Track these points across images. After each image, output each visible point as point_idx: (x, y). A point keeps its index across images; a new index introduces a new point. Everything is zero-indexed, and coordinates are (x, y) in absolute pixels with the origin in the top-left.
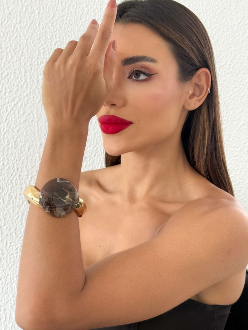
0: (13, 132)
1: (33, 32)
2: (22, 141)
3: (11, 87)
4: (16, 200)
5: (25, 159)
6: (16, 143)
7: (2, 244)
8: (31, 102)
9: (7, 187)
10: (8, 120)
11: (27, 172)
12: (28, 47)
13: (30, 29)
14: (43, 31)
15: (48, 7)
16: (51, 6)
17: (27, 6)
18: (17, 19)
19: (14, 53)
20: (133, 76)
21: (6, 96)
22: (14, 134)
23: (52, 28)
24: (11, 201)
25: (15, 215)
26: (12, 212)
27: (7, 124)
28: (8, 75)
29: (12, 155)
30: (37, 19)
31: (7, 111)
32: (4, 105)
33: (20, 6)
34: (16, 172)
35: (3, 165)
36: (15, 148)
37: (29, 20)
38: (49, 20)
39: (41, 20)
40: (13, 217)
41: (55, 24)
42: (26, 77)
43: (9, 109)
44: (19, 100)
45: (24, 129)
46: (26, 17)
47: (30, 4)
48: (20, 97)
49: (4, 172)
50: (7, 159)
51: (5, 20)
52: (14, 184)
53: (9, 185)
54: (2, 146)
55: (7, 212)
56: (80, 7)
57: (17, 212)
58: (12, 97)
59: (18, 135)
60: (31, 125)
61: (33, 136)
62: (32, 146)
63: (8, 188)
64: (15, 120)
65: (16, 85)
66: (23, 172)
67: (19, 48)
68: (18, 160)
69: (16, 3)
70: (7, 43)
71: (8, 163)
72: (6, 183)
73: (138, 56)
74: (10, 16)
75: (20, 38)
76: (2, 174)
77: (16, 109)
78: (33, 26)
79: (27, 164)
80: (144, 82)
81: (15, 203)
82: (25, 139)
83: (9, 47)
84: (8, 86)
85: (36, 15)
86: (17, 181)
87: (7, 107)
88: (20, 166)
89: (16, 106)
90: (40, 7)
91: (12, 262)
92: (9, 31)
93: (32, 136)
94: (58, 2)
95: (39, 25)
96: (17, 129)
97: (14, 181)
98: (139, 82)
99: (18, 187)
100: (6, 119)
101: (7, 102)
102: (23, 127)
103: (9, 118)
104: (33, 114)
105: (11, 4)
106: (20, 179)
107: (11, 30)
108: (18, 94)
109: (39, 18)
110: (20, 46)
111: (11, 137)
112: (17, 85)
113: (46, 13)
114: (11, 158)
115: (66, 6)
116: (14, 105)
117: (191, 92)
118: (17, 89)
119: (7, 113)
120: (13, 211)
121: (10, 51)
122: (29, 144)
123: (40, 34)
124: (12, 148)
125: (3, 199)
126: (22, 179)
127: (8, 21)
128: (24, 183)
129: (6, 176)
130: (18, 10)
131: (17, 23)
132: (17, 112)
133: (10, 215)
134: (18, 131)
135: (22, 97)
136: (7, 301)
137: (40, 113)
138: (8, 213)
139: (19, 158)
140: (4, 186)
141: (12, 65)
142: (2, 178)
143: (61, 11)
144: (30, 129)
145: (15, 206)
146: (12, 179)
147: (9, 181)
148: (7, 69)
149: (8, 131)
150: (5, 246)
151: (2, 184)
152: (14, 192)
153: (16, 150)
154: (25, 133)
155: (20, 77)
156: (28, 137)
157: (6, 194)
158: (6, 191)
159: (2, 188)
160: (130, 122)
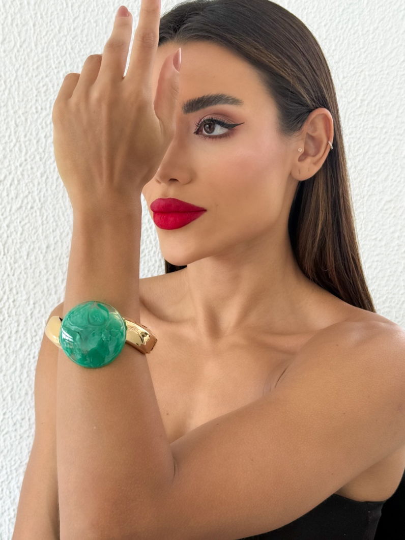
1: (27, 58)
2: (17, 243)
4: (10, 342)
5: (23, 273)
6: (7, 246)
8: (29, 176)
11: (27, 294)
12: (19, 83)
13: (21, 53)
14: (44, 54)
15: (49, 14)
16: (55, 13)
17: (15, 13)
20: (204, 130)
23: (58, 50)
24: (3, 343)
25: (10, 367)
26: (4, 362)
30: (32, 35)
33: (3, 14)
34: (8, 296)
36: (4, 255)
37: (18, 38)
38: (52, 35)
39: (39, 38)
40: (7, 370)
41: (62, 43)
42: (17, 134)
44: (8, 173)
45: (18, 222)
46: (13, 32)
47: (19, 10)
48: (9, 168)
52: (6, 315)
56: (103, 12)
57: (14, 362)
59: (9, 232)
60: (30, 215)
61: (35, 234)
62: (33, 250)
64: (3, 208)
66: (20, 295)
68: (11, 274)
73: (210, 95)
75: (5, 69)
77: (4, 189)
78: (27, 47)
79: (26, 281)
80: (222, 139)
81: (9, 348)
82: (20, 239)
85: (31, 29)
86: (10, 310)
88: (14, 284)
89: (3, 184)
90: (36, 14)
91: (7, 446)
93: (33, 232)
94: (67, 4)
95: (36, 45)
96: (7, 222)
97: (5, 310)
98: (214, 139)
99: (13, 319)
102: (17, 218)
104: (32, 196)
106: (15, 306)
108: (6, 163)
109: (36, 34)
110: (5, 82)
112: (4, 149)
113: (47, 24)
115: (80, 11)
117: (301, 150)
118: (4, 155)
120: (6, 360)
122: (27, 247)
123: (38, 61)
126: (19, 306)
128: (22, 312)
134: (8, 226)
135: (13, 168)
136: (3, 511)
137: (44, 194)
139: (13, 271)
143: (71, 20)
144: (29, 222)
145: (8, 351)
152: (6, 329)
153: (7, 258)
154: (20, 229)
155: (7, 134)
156: (25, 236)
160: (202, 208)
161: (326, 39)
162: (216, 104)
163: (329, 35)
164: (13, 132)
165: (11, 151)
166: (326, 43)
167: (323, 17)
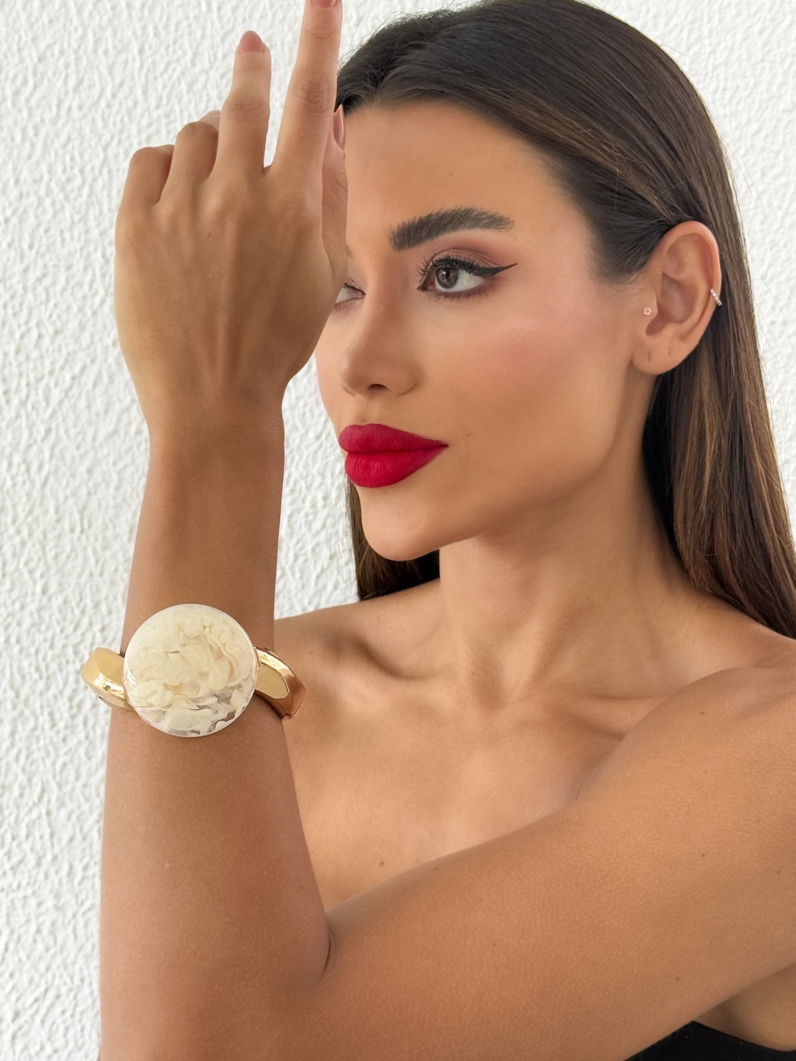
0: (73, 476)
1: (126, 119)
2: (107, 507)
3: (59, 317)
4: (96, 715)
6: (87, 513)
7: (57, 872)
9: (61, 670)
10: (53, 436)
12: (110, 172)
13: (115, 110)
14: (161, 112)
15: (172, 28)
16: (185, 23)
17: (101, 27)
18: (67, 76)
19: (61, 196)
20: (436, 281)
21: (44, 350)
22: (77, 482)
23: (190, 101)
24: (80, 719)
25: (96, 770)
26: (84, 758)
27: (53, 448)
28: (44, 275)
29: (73, 555)
30: (136, 72)
31: (48, 404)
32: (39, 380)
33: (76, 29)
34: (90, 617)
35: (44, 591)
36: (82, 532)
37: (109, 78)
38: (179, 70)
39: (151, 75)
40: (90, 775)
41: (198, 86)
43: (56, 395)
44: (88, 361)
45: (111, 463)
46: (98, 66)
47: (110, 21)
48: (92, 349)
49: (51, 616)
50: (58, 572)
51: (25, 82)
53: (68, 662)
54: (38, 526)
55: (67, 758)
56: (284, 18)
58: (64, 352)
59: (91, 484)
60: (135, 448)
63: (68, 674)
64: (79, 433)
65: (75, 309)
66: (115, 616)
67: (78, 181)
68: (96, 572)
69: (62, 20)
70: (38, 164)
71: (60, 585)
72: (58, 657)
73: (442, 212)
74: (41, 68)
75: (82, 143)
76: (43, 627)
77: (80, 394)
78: (126, 98)
80: (471, 298)
81: (93, 727)
82: (114, 498)
83: (46, 178)
84: (48, 314)
85: (134, 60)
86: (95, 647)
87: (48, 389)
88: (104, 594)
89: (80, 383)
90: (144, 27)
91: (92, 935)
92: (42, 121)
94: (209, 5)
95: (145, 93)
96: (87, 462)
97: (85, 648)
98: (455, 301)
100: (48, 431)
101: (46, 371)
102: (108, 455)
103: (58, 427)
105: (43, 25)
106: (105, 639)
107: (50, 115)
108: (85, 341)
109: (145, 69)
110: (82, 171)
111: (68, 492)
112: (81, 310)
113: (167, 49)
114: (69, 566)
115: (236, 19)
116: (73, 378)
117: (650, 311)
118: (80, 323)
119: (49, 411)
120: (87, 753)
121: (49, 192)
122: (130, 515)
123: (149, 125)
124: (72, 530)
125: (51, 714)
126: (115, 639)
127: (35, 87)
129: (58, 630)
130: (69, 45)
131: (67, 93)
132: (82, 404)
133: (77, 771)
134: (89, 472)
135: (99, 349)
138: (72, 761)
139: (100, 565)
140: (54, 666)
141: (59, 239)
142: (45, 640)
143: (218, 39)
144: (133, 462)
145: (92, 735)
146: (78, 640)
147: (70, 650)
148: (43, 255)
149: (56, 471)
150: (65, 880)
151: (44, 659)
153: (87, 539)
154: (115, 477)
155: (88, 278)
156: (125, 492)
157: (59, 697)
158: (61, 685)
159: (45, 676)
160: (437, 442)
161: (762, 60)
162: (455, 228)
163: (769, 52)
164: (98, 273)
165: (95, 314)
166: (763, 69)
167: (755, 15)
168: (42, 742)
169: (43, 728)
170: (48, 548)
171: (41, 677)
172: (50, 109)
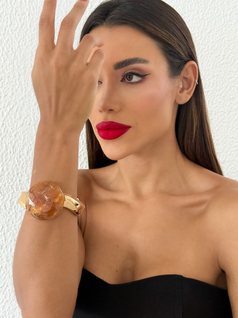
0: (11, 137)
1: (25, 34)
2: (21, 146)
3: (6, 91)
5: (25, 164)
6: (15, 148)
7: (7, 250)
8: (27, 105)
9: (7, 193)
10: (4, 126)
11: (27, 176)
12: (20, 50)
13: (21, 31)
15: (38, 8)
17: (17, 7)
18: (7, 22)
19: (6, 56)
20: (126, 79)
22: (12, 139)
24: (13, 207)
25: (18, 221)
27: (4, 129)
29: (11, 160)
30: (28, 21)
31: (3, 116)
33: (10, 8)
34: (16, 177)
35: (2, 170)
36: (13, 153)
37: (20, 22)
40: (16, 222)
42: (20, 80)
43: (5, 114)
44: (15, 104)
45: (21, 133)
46: (16, 19)
47: (20, 6)
48: (16, 101)
49: (4, 177)
50: (6, 165)
52: (15, 190)
53: (9, 191)
55: (10, 218)
56: (70, 6)
57: (20, 217)
58: (8, 101)
59: (16, 139)
60: (28, 129)
61: (31, 140)
62: (30, 150)
63: (9, 194)
64: (12, 125)
65: (11, 89)
66: (23, 177)
67: (11, 52)
68: (18, 165)
69: (6, 6)
71: (7, 168)
72: (7, 189)
73: (130, 59)
75: (12, 41)
76: (2, 181)
78: (25, 28)
79: (26, 169)
80: (138, 84)
81: (17, 209)
82: (23, 143)
84: (3, 90)
85: (27, 17)
86: (17, 186)
87: (3, 112)
88: (20, 171)
90: (30, 8)
93: (30, 139)
95: (30, 26)
96: (15, 133)
97: (15, 186)
98: (133, 85)
99: (19, 192)
100: (3, 124)
101: (2, 107)
102: (21, 131)
103: (6, 123)
104: (29, 117)
106: (20, 184)
108: (14, 98)
109: (30, 20)
110: (12, 49)
111: (9, 142)
112: (12, 89)
113: (36, 14)
114: (10, 163)
116: (10, 109)
117: (181, 86)
118: (12, 93)
119: (3, 118)
120: (15, 216)
121: (2, 55)
122: (27, 148)
124: (10, 153)
125: (5, 205)
126: (23, 184)
128: (24, 187)
129: (7, 181)
130: (8, 12)
131: (7, 26)
132: (13, 116)
133: (13, 221)
134: (15, 136)
135: (18, 100)
136: (16, 307)
137: (37, 116)
138: (11, 219)
139: (18, 163)
140: (5, 192)
141: (6, 69)
142: (3, 184)
144: (28, 133)
145: (17, 211)
146: (12, 184)
147: (10, 187)
149: (6, 136)
150: (9, 253)
151: (3, 190)
152: (15, 198)
153: (15, 155)
154: (23, 137)
155: (14, 80)
156: (26, 141)
157: (7, 201)
158: (8, 197)
159: (3, 194)
160: (128, 126)
162: (134, 63)
164: (17, 78)
168: (2, 214)
169: (2, 210)
170: (3, 158)
171: (2, 195)
172: (3, 31)
